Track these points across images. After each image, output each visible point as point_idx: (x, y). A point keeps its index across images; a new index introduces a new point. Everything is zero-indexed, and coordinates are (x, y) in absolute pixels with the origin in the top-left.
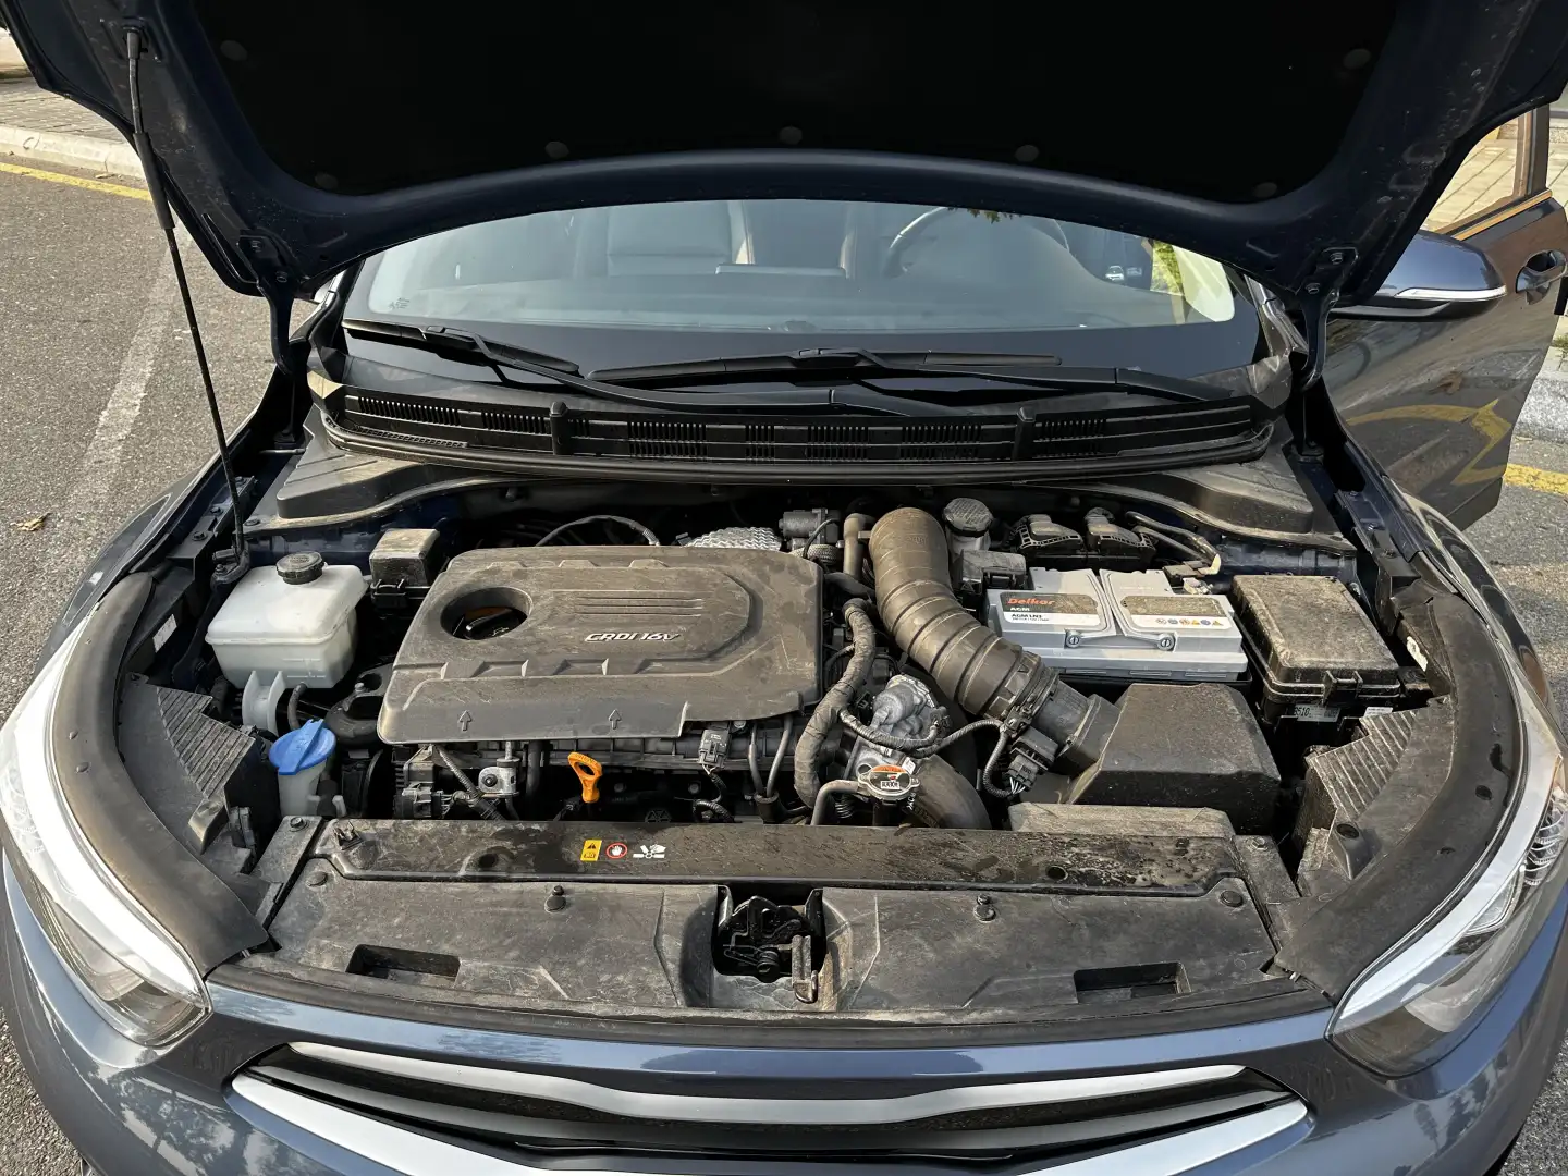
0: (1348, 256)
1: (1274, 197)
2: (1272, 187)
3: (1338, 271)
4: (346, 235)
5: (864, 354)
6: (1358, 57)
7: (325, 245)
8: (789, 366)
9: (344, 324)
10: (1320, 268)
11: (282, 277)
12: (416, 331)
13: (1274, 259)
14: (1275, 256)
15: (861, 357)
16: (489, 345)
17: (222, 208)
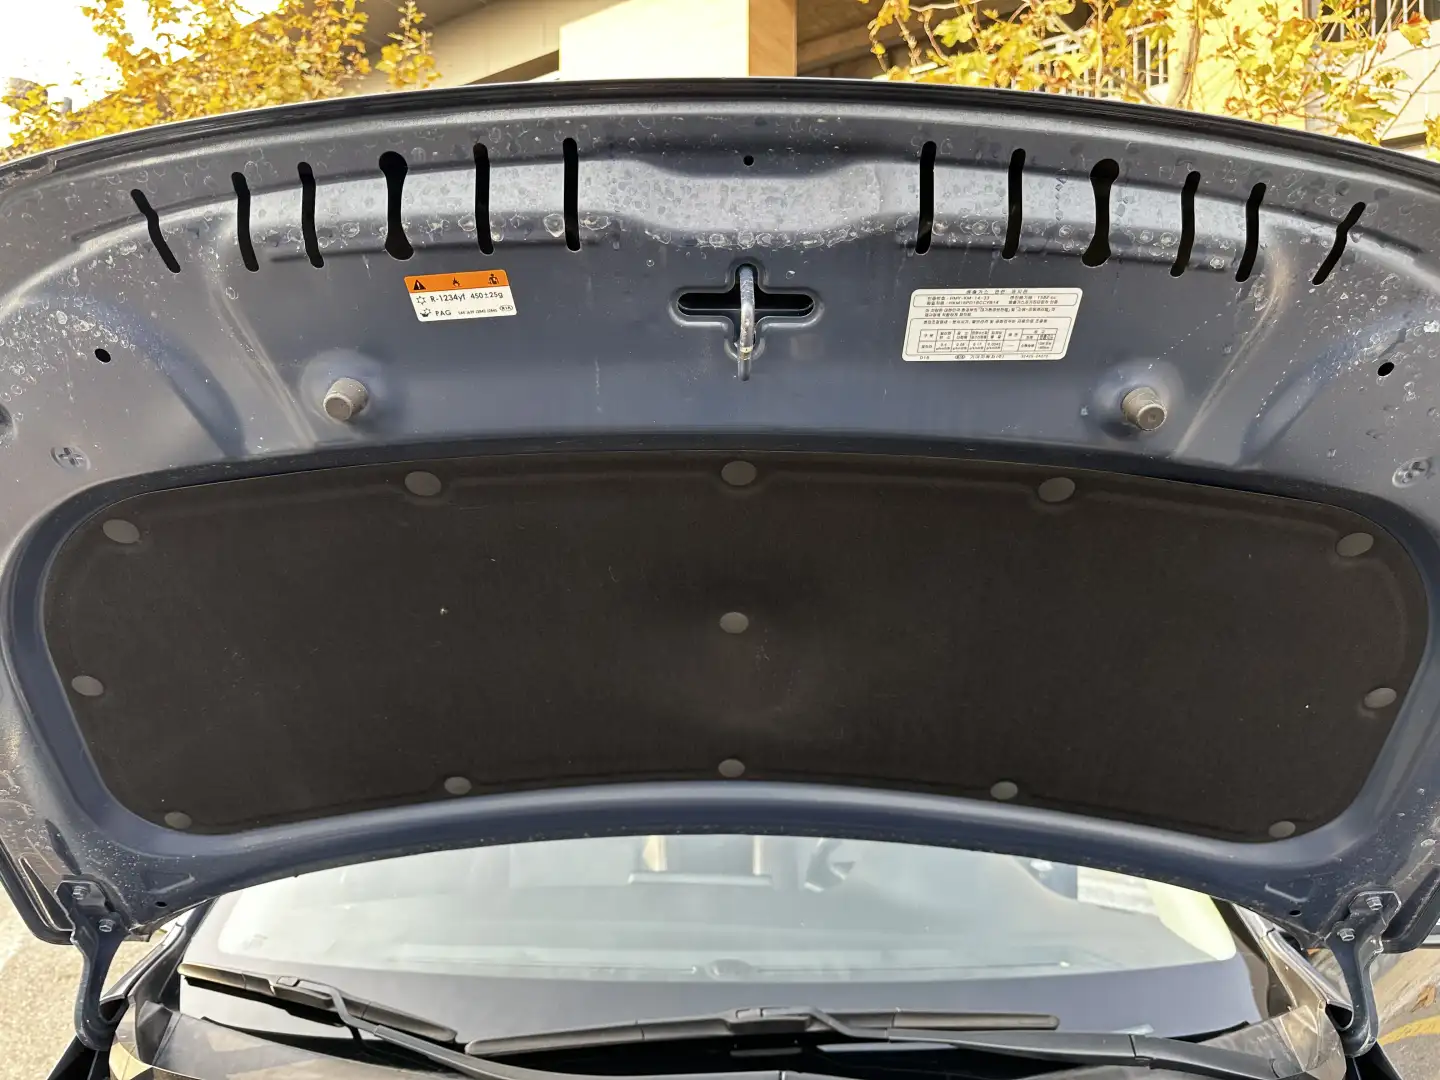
0: (1388, 901)
1: (1292, 836)
2: (1290, 827)
3: (1374, 918)
4: (192, 879)
5: (818, 1016)
6: (1383, 696)
7: (164, 891)
8: (725, 1032)
9: (181, 970)
10: (1355, 913)
11: (107, 926)
12: (264, 983)
13: (1299, 904)
14: (1304, 900)
15: (814, 1019)
16: (348, 1003)
17: (43, 852)
